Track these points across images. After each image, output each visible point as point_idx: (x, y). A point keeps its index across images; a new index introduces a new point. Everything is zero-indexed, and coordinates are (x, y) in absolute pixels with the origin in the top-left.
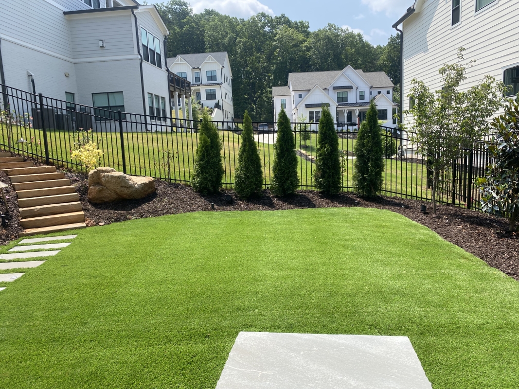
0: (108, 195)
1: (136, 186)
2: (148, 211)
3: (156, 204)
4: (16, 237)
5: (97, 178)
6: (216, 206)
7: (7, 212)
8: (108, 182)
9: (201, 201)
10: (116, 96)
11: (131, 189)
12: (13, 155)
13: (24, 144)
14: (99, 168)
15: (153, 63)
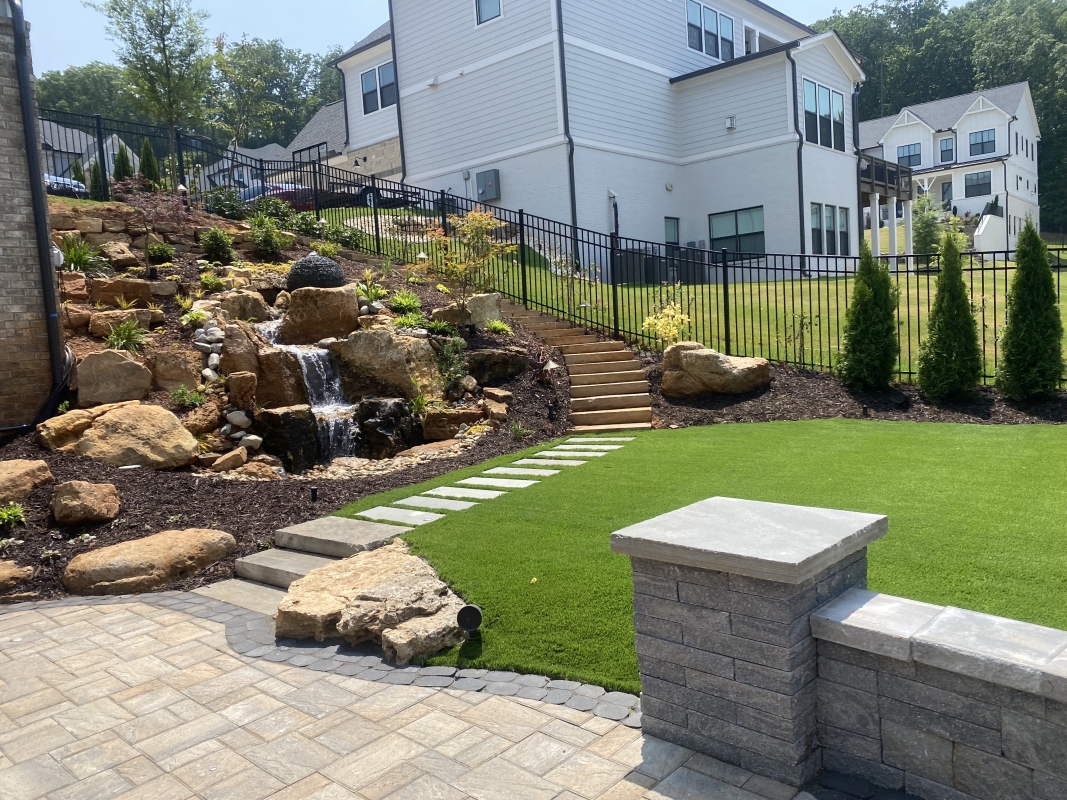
0: (691, 384)
1: (735, 371)
2: (750, 413)
3: (766, 402)
4: (563, 434)
5: (676, 360)
6: (872, 412)
7: (555, 402)
8: (691, 364)
9: (846, 401)
10: (754, 213)
11: (727, 377)
12: (573, 325)
13: (588, 309)
14: (680, 343)
15: (826, 143)
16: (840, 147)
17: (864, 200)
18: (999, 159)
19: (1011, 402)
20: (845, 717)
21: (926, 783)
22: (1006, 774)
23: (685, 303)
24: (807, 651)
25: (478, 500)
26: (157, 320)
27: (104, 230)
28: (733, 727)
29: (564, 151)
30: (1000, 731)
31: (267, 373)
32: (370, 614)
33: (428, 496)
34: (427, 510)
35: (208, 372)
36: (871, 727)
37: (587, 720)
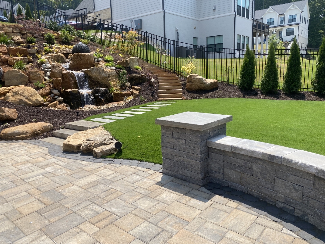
0: (195, 87)
1: (207, 83)
2: (211, 96)
3: (216, 93)
4: (155, 100)
5: (190, 80)
6: (246, 96)
7: (154, 91)
8: (195, 81)
9: (239, 93)
11: (205, 85)
12: (161, 68)
13: (166, 64)
14: (192, 74)
15: (243, 16)
16: (248, 17)
17: (254, 35)
18: (297, 24)
19: (285, 94)
20: (215, 168)
21: (234, 184)
22: (253, 180)
23: (195, 63)
24: (206, 150)
25: (127, 117)
26: (30, 61)
27: (13, 32)
28: (185, 171)
29: (162, 14)
30: (252, 169)
31: (65, 79)
32: (90, 144)
33: (112, 116)
34: (111, 119)
35: (46, 78)
36: (222, 170)
37: (148, 171)
